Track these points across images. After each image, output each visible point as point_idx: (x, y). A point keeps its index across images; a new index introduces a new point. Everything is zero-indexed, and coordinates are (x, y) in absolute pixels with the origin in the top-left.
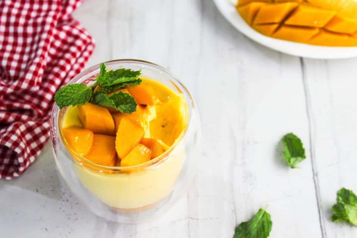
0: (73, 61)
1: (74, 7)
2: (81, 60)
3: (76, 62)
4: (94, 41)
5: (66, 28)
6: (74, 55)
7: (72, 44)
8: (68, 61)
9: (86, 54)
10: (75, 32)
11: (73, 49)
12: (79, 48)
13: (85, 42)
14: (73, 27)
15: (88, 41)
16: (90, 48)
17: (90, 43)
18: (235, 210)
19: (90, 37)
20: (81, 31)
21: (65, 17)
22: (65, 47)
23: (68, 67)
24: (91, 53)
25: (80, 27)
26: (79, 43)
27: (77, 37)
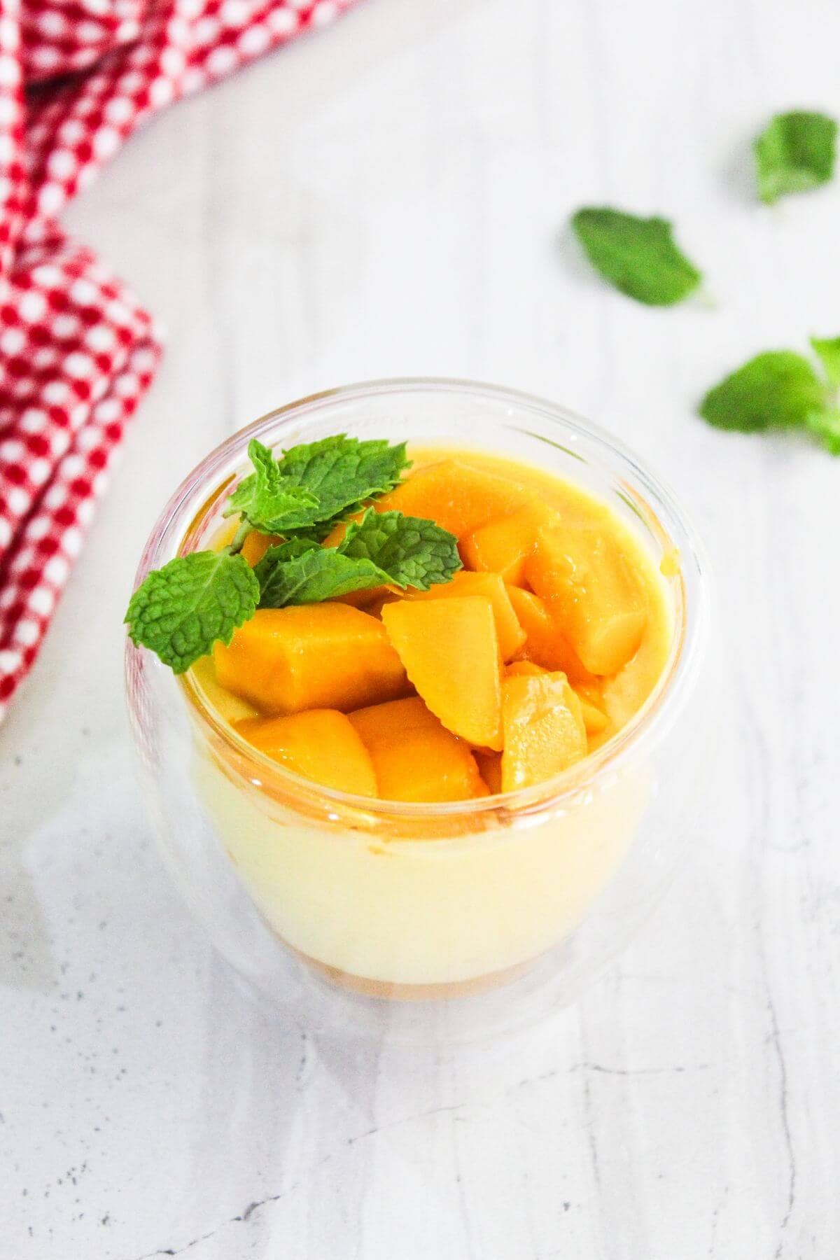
0: (78, 414)
1: (71, 188)
2: (110, 412)
3: (90, 421)
4: (159, 332)
5: (48, 276)
6: (82, 389)
7: (72, 346)
8: (59, 416)
9: (128, 386)
10: (84, 293)
11: (78, 366)
12: (103, 362)
13: (124, 336)
14: (74, 271)
15: (139, 331)
16: (143, 361)
17: (146, 343)
18: (776, 1033)
19: (143, 317)
20: (109, 292)
21: (35, 231)
22: (44, 358)
23: (59, 441)
24: (145, 380)
25: (100, 273)
26: (100, 339)
27: (91, 316)
